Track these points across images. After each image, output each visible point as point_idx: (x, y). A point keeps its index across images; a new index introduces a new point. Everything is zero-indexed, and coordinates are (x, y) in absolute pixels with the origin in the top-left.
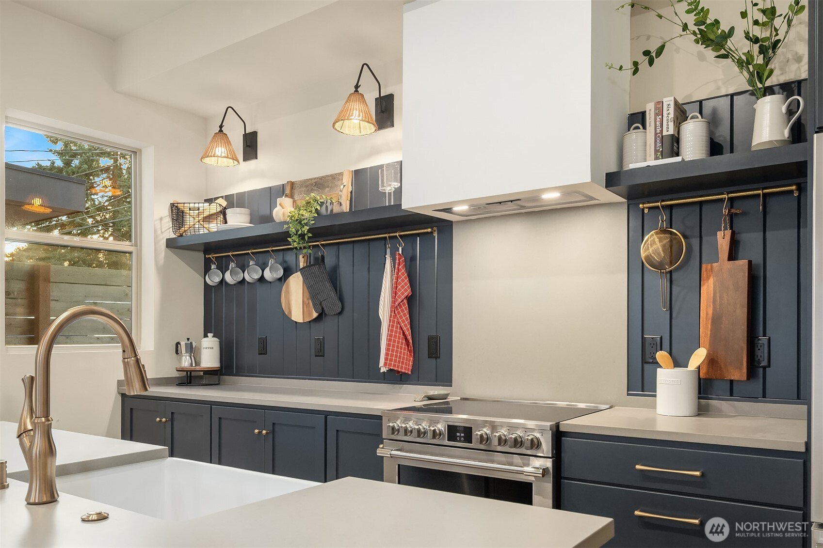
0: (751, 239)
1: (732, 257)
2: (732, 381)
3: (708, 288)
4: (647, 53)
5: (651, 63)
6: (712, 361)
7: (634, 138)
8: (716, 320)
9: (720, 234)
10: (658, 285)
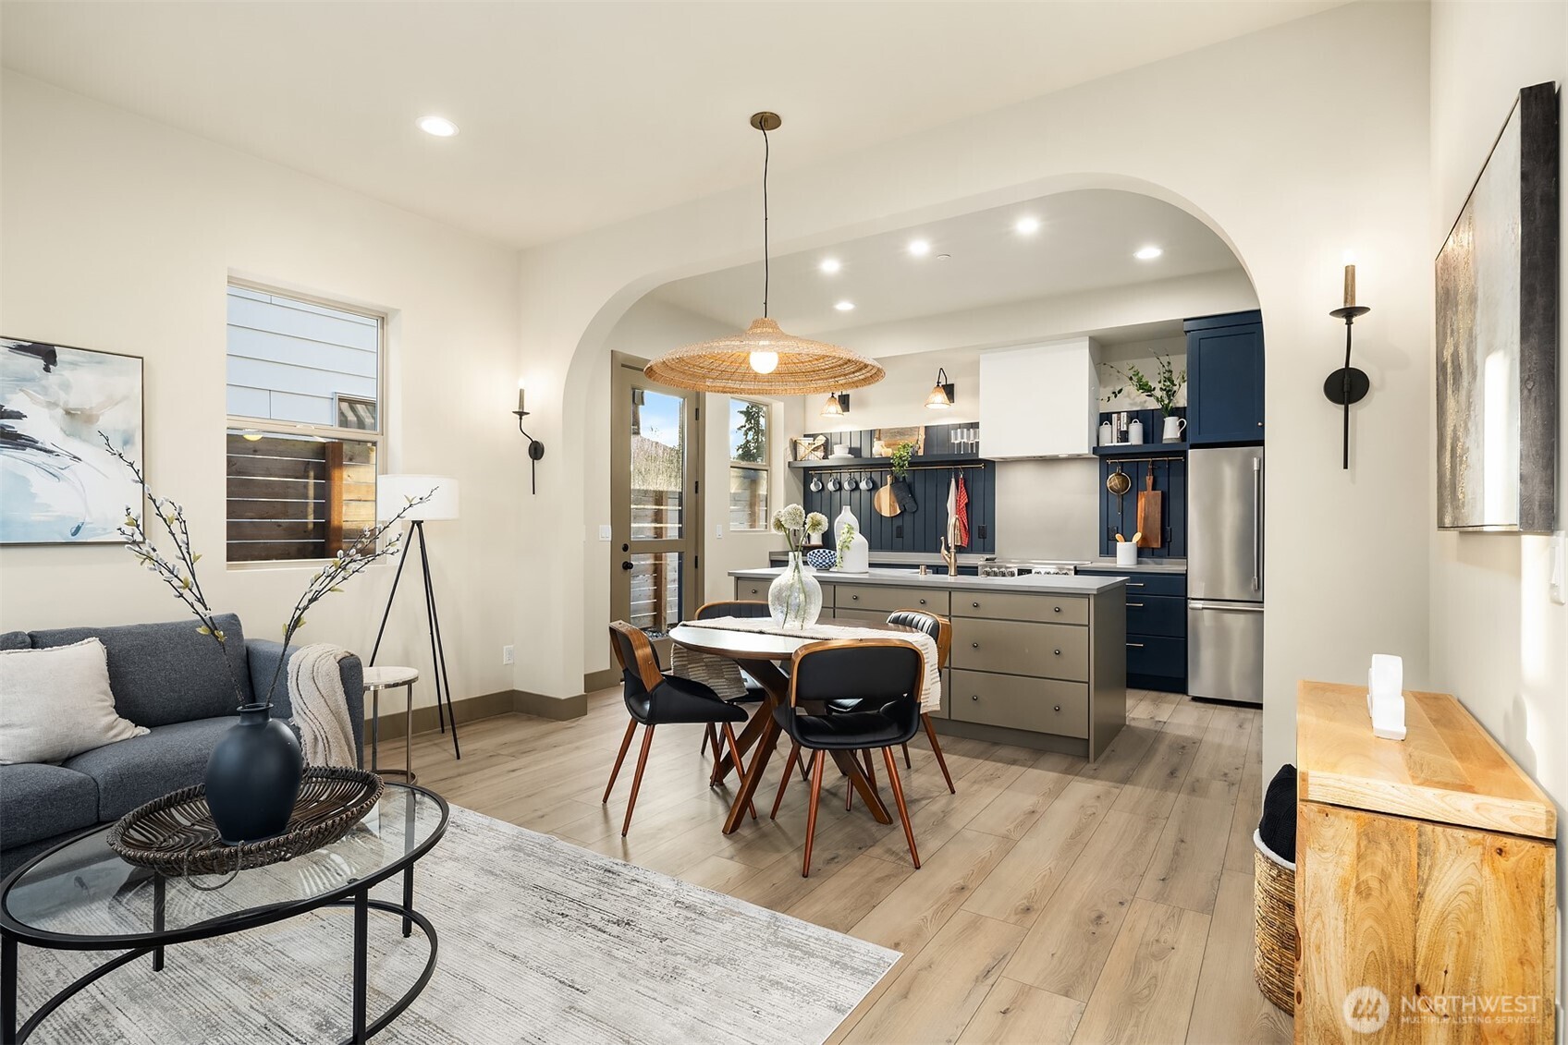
0: (1162, 480)
1: (1154, 489)
2: (1153, 548)
3: (1141, 503)
4: (1114, 393)
5: (1116, 396)
6: (1144, 538)
7: (1106, 429)
8: (1146, 519)
9: (1148, 478)
10: (1115, 501)
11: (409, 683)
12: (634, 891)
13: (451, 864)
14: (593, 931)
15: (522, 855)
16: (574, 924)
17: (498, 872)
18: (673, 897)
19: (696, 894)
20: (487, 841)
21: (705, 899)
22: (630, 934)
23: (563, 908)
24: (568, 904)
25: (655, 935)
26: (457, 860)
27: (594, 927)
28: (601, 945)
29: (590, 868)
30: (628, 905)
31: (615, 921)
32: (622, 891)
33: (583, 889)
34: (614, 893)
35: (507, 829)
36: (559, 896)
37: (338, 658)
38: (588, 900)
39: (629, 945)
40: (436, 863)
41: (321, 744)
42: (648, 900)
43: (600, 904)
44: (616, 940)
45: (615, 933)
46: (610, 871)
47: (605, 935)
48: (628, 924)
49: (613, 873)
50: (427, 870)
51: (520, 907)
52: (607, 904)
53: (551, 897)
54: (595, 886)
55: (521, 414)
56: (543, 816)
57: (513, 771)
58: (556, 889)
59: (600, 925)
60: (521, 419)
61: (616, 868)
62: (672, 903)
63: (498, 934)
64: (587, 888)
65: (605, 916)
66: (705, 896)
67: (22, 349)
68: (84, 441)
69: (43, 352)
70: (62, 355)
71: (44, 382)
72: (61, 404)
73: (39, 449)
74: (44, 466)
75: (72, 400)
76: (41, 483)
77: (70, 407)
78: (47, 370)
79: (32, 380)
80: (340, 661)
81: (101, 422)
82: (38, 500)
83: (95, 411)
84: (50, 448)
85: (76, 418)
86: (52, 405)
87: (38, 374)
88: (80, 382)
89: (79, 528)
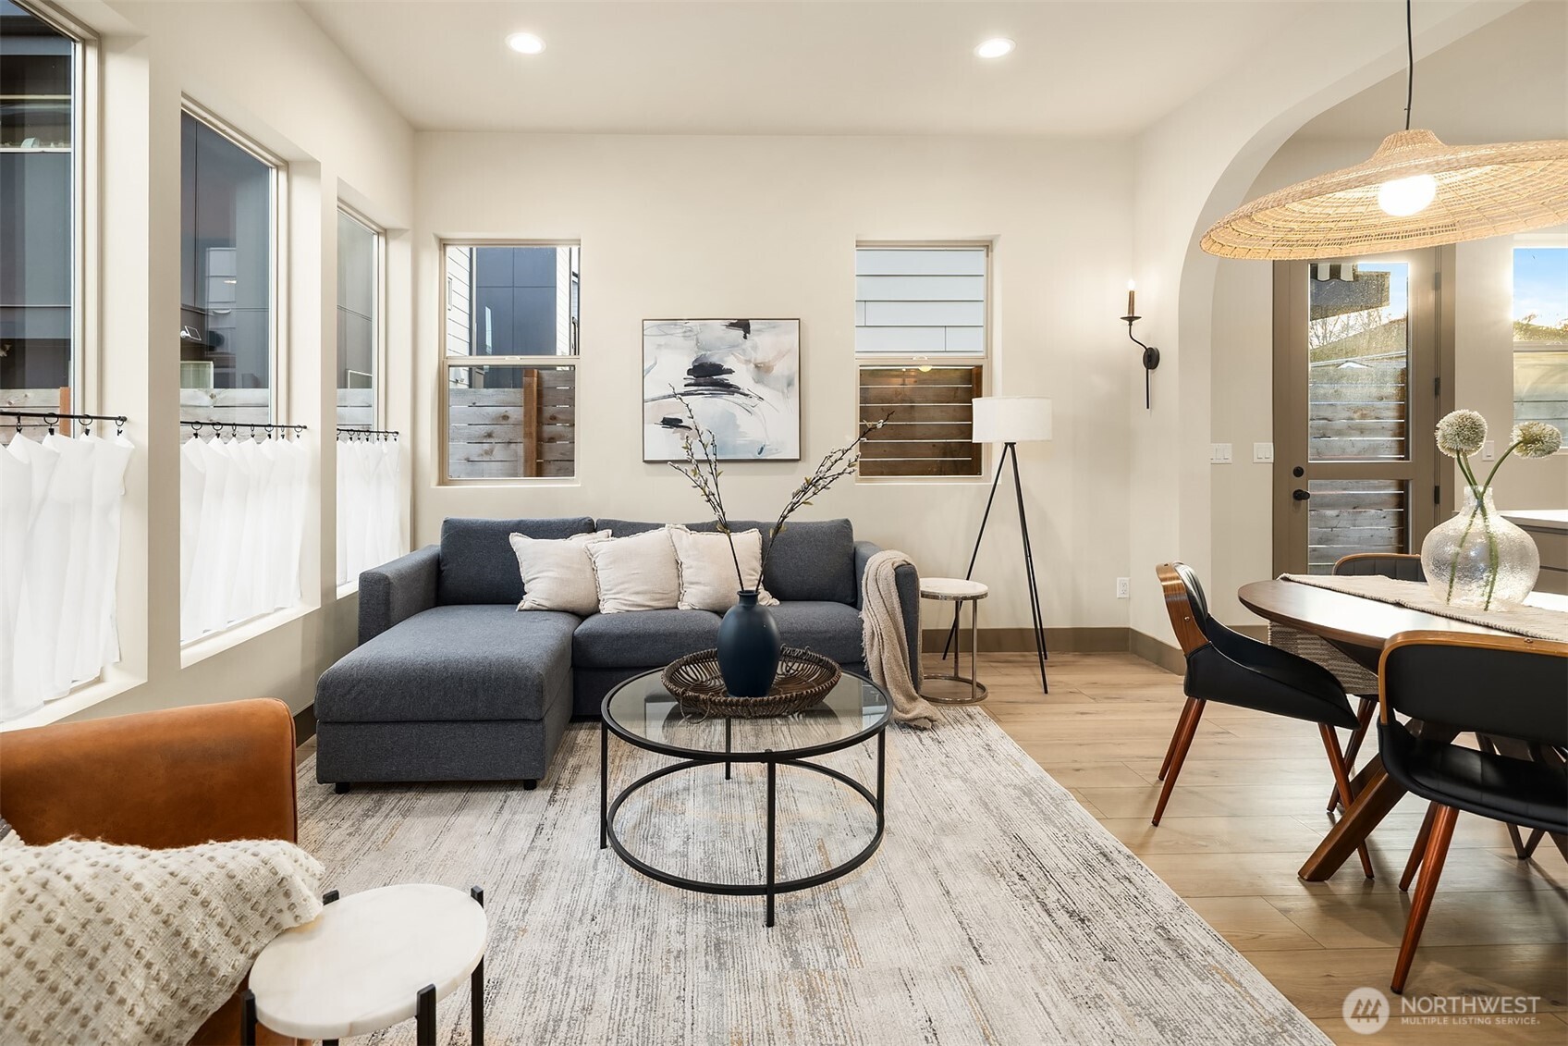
11: (975, 598)
12: (1117, 890)
13: (959, 782)
14: (1037, 905)
15: (1027, 800)
16: (1026, 891)
17: (992, 808)
18: (1160, 919)
19: (1195, 930)
20: (1004, 774)
21: (1202, 942)
22: (1077, 932)
23: (1027, 870)
24: (1034, 868)
25: (1103, 949)
26: (965, 781)
27: (1043, 905)
28: (1036, 928)
29: (1086, 843)
30: (1099, 900)
31: (1070, 909)
32: (1103, 883)
33: (1062, 861)
34: (1092, 881)
35: (1032, 768)
36: (1031, 856)
37: (896, 565)
38: (1058, 875)
39: (1066, 943)
40: (946, 777)
41: (876, 639)
42: (1125, 906)
43: (1069, 886)
44: (1056, 930)
45: (1060, 923)
46: (1105, 856)
47: (1048, 920)
48: (1083, 921)
49: (1108, 859)
50: (935, 780)
51: (987, 849)
52: (1076, 888)
53: (1023, 854)
54: (1076, 863)
55: (1131, 319)
56: (1078, 770)
57: (1082, 713)
58: (1034, 848)
59: (1051, 906)
60: (1130, 325)
61: (1115, 855)
62: (1154, 924)
63: (949, 864)
64: (1068, 863)
65: (1063, 900)
66: (1203, 938)
67: (732, 325)
68: (766, 385)
69: (743, 325)
70: (753, 325)
71: (744, 347)
72: (753, 360)
73: (741, 394)
74: (744, 405)
75: (759, 357)
76: (742, 417)
77: (758, 361)
78: (745, 337)
79: (737, 346)
80: (897, 568)
81: (775, 371)
82: (741, 430)
83: (771, 364)
84: (747, 392)
85: (762, 370)
86: (748, 361)
87: (740, 341)
88: (764, 343)
89: (762, 449)
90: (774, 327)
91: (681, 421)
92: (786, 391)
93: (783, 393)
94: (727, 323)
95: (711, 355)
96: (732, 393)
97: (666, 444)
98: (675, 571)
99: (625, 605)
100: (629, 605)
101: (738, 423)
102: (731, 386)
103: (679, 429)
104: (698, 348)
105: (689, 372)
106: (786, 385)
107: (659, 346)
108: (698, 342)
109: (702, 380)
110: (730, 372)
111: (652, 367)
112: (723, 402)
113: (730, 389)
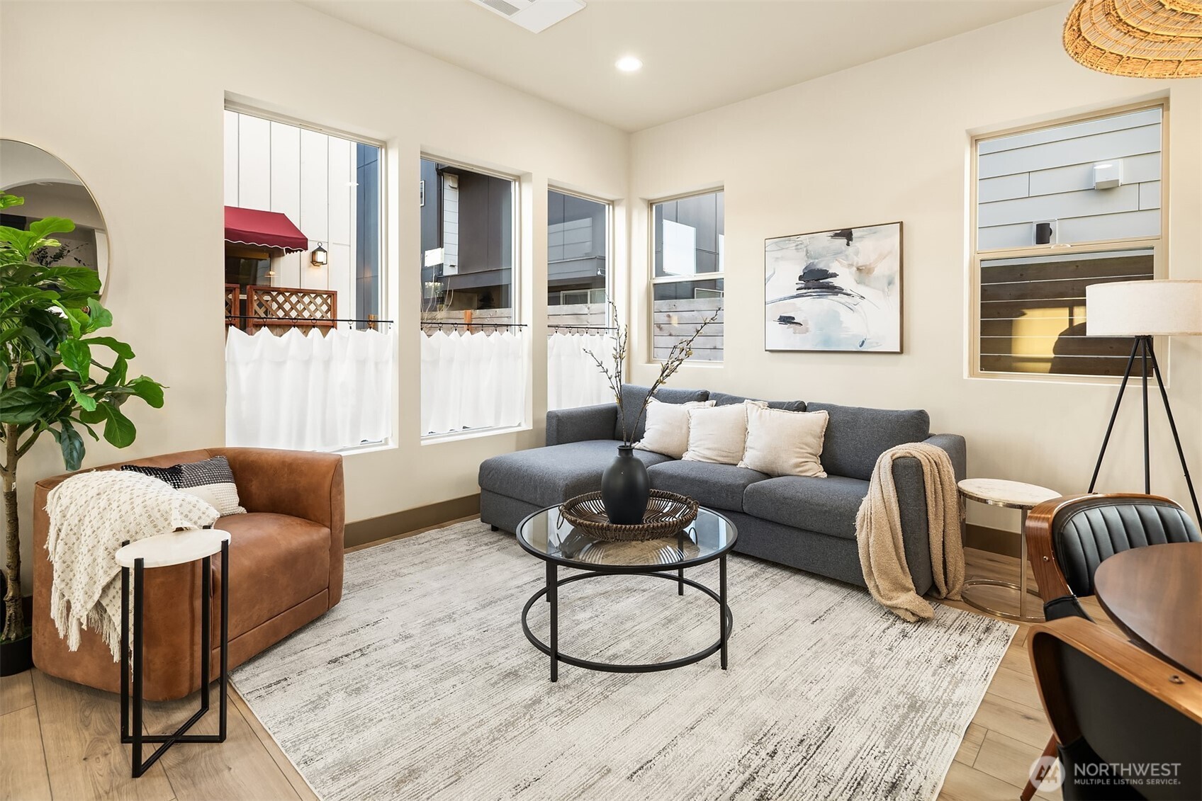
37: (894, 458)
41: (866, 522)
67: (836, 235)
68: (867, 286)
69: (847, 234)
70: (855, 233)
71: (847, 253)
72: (855, 264)
73: (845, 294)
74: (847, 304)
75: (861, 261)
76: (845, 314)
77: (859, 265)
78: (848, 244)
79: (841, 253)
80: (895, 459)
81: (876, 272)
82: (844, 325)
83: (872, 266)
84: (849, 292)
85: (863, 272)
86: (851, 265)
87: (843, 248)
88: (864, 248)
89: (863, 342)
90: (875, 233)
91: (794, 318)
92: (886, 290)
93: (883, 291)
94: (832, 233)
95: (817, 263)
96: (836, 294)
97: (781, 337)
98: (743, 436)
99: (698, 456)
100: (702, 457)
101: (841, 319)
102: (835, 287)
103: (792, 325)
104: (808, 257)
105: (800, 278)
106: (887, 284)
107: (777, 258)
108: (807, 252)
109: (810, 284)
110: (835, 275)
111: (771, 276)
112: (829, 301)
113: (834, 290)
